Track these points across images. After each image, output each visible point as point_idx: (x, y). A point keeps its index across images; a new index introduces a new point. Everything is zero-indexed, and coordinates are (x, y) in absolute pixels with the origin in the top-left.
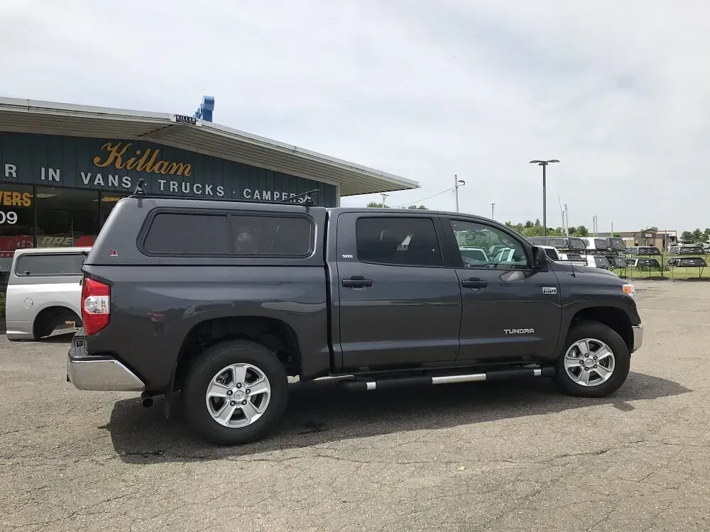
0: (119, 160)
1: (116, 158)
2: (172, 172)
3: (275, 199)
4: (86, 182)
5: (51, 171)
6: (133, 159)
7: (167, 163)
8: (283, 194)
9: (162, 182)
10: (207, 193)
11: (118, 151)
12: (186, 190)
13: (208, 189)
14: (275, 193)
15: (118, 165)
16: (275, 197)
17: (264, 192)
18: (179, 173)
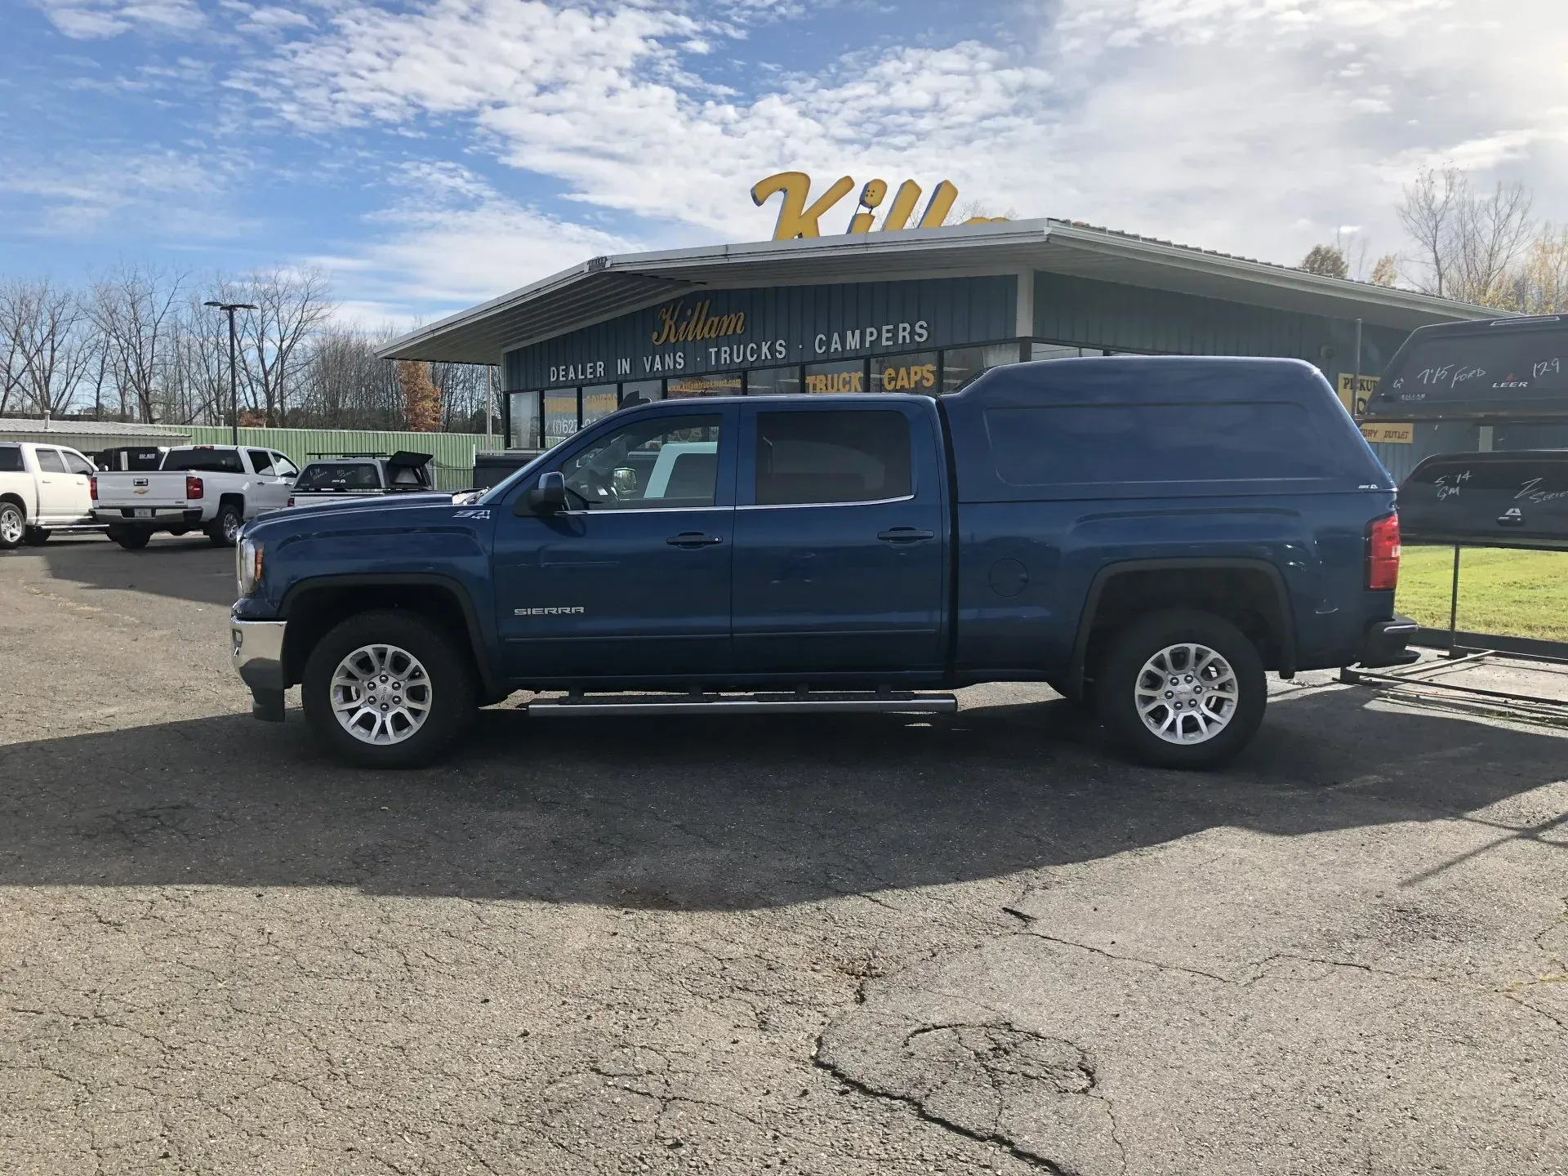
0: (673, 327)
1: (670, 327)
2: (722, 334)
3: (867, 345)
4: (648, 369)
5: (624, 360)
6: (685, 323)
7: (716, 320)
8: (885, 328)
9: (713, 350)
10: (763, 358)
11: (671, 319)
12: (738, 358)
13: (765, 349)
14: (868, 330)
15: (673, 340)
16: (868, 339)
17: (849, 333)
18: (730, 332)
